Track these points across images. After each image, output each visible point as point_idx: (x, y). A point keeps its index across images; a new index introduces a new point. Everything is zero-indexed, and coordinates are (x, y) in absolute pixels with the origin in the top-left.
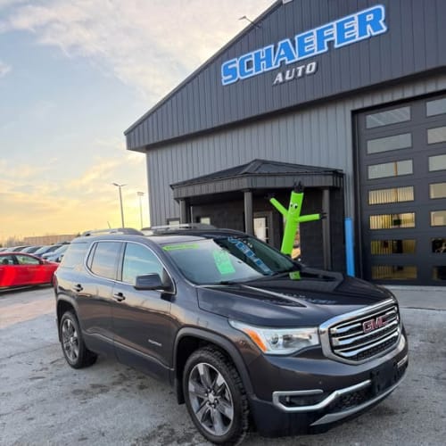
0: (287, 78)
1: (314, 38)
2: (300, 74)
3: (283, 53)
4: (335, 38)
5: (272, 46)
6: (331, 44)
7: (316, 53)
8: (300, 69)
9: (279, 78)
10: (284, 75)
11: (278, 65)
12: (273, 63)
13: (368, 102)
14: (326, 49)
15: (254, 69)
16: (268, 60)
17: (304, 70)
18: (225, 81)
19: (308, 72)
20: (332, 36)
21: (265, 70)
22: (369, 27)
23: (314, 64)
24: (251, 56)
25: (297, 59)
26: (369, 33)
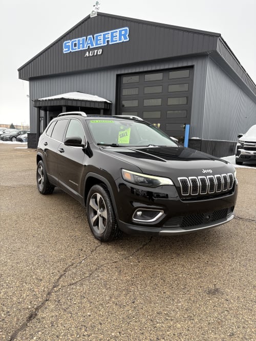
0: (90, 55)
1: (102, 37)
2: (95, 54)
3: (89, 42)
4: (110, 39)
5: (85, 38)
6: (108, 41)
7: (102, 45)
9: (87, 54)
10: (89, 53)
11: (87, 48)
12: (85, 46)
13: (123, 72)
14: (106, 44)
15: (77, 47)
16: (83, 44)
17: (97, 52)
18: (65, 51)
19: (98, 53)
20: (108, 38)
21: (82, 49)
22: (123, 37)
23: (101, 50)
24: (76, 41)
25: (94, 47)
26: (123, 40)
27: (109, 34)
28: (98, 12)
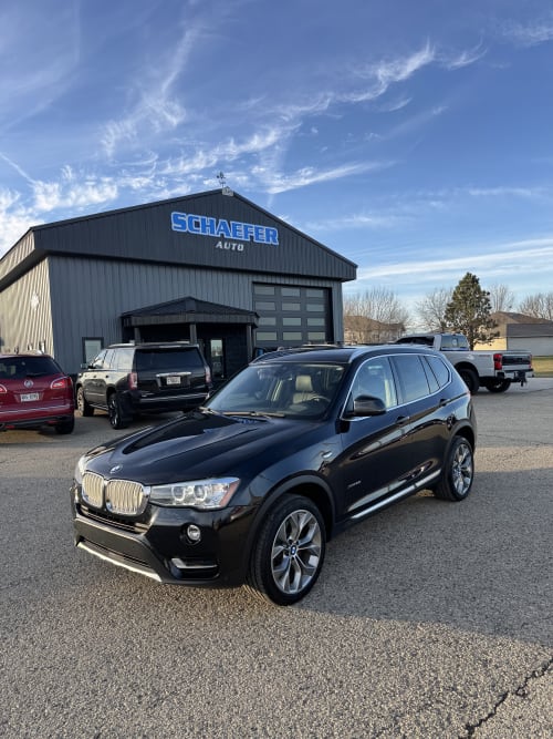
0: (226, 247)
1: (242, 228)
2: (234, 248)
3: (222, 228)
4: (254, 235)
5: (215, 220)
6: (252, 237)
7: (243, 239)
9: (220, 244)
10: (223, 244)
11: (219, 235)
12: (216, 232)
14: (249, 240)
15: (200, 229)
16: (212, 226)
17: (237, 247)
18: (175, 228)
19: (239, 249)
20: (253, 233)
22: (271, 238)
23: (242, 246)
24: (199, 219)
25: (232, 237)
26: (271, 242)
27: (252, 228)
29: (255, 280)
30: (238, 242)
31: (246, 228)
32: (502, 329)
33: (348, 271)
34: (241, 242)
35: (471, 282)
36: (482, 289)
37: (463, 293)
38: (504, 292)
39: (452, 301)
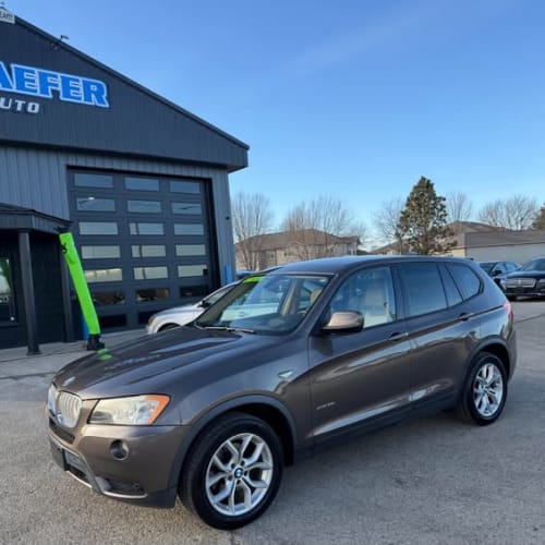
0: (2, 106)
1: (36, 78)
2: (19, 108)
4: (60, 88)
6: (55, 93)
7: (38, 94)
8: (20, 103)
13: (82, 162)
14: (50, 96)
17: (25, 107)
19: (29, 109)
20: (56, 85)
22: (93, 96)
25: (14, 90)
26: (94, 101)
27: (57, 79)
28: (16, 17)
29: (73, 161)
30: (28, 99)
31: (43, 77)
32: (460, 238)
33: (234, 155)
34: (35, 99)
35: (425, 187)
36: (438, 195)
37: (416, 199)
38: (462, 198)
39: (404, 209)
